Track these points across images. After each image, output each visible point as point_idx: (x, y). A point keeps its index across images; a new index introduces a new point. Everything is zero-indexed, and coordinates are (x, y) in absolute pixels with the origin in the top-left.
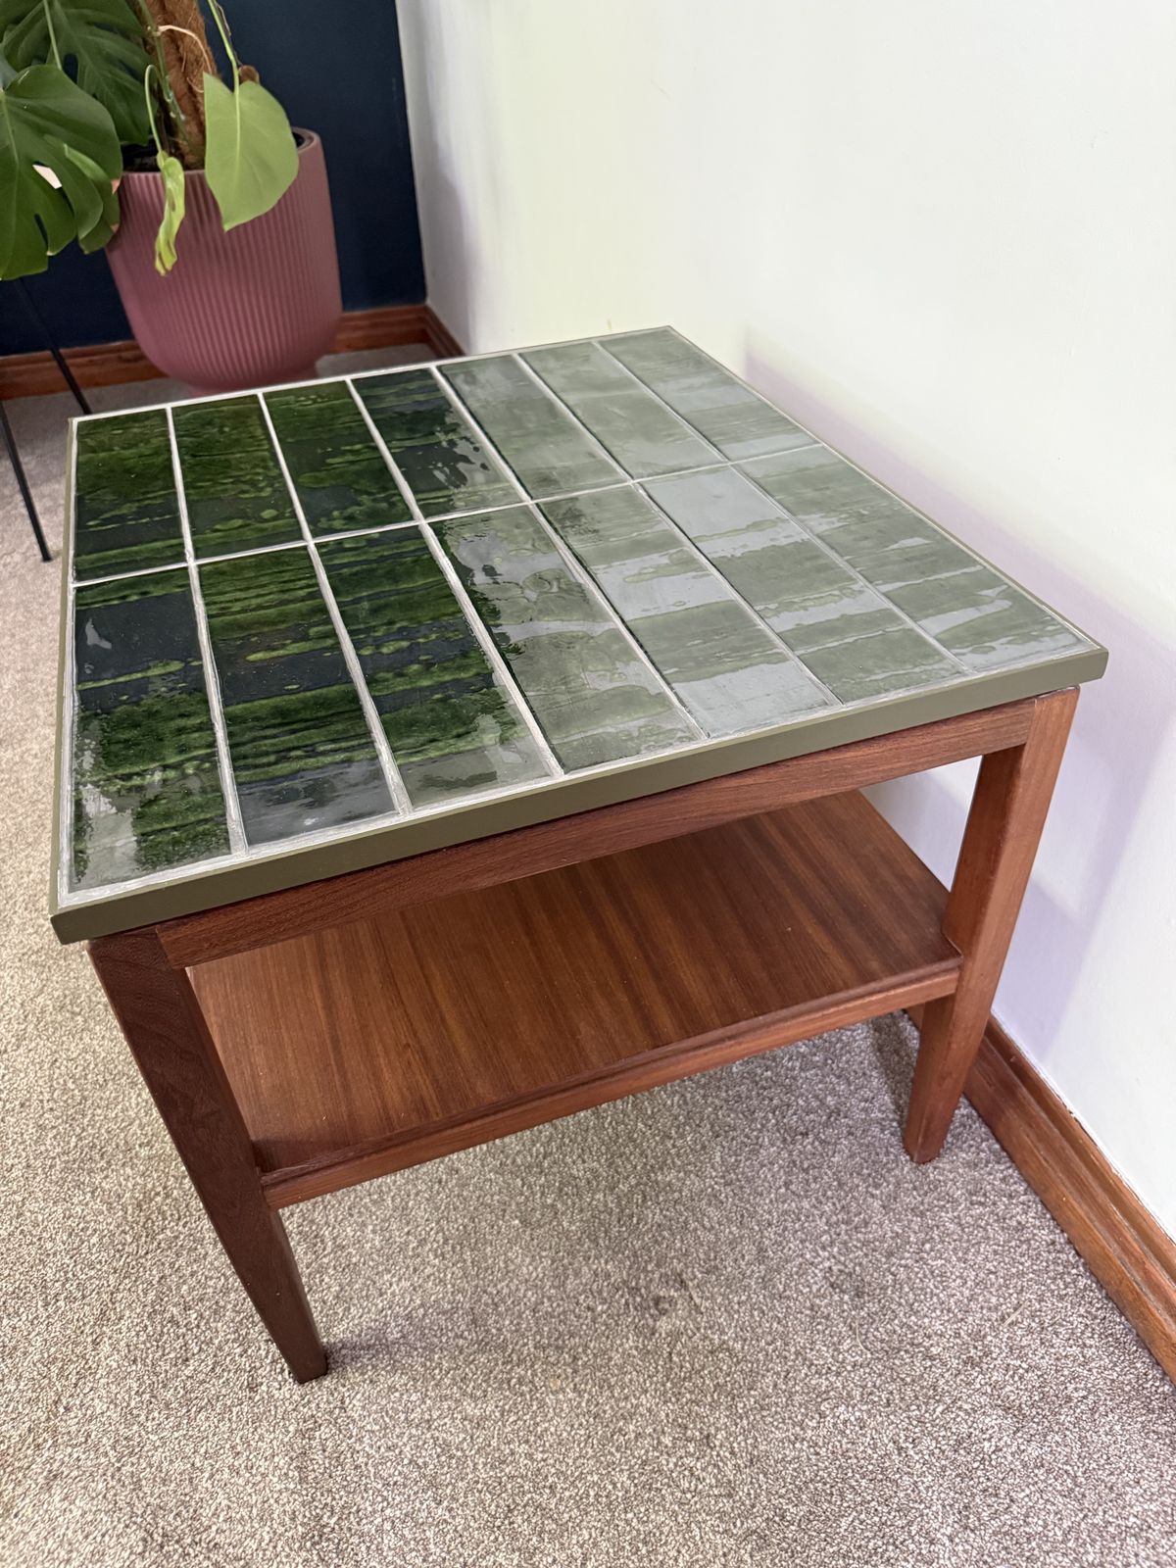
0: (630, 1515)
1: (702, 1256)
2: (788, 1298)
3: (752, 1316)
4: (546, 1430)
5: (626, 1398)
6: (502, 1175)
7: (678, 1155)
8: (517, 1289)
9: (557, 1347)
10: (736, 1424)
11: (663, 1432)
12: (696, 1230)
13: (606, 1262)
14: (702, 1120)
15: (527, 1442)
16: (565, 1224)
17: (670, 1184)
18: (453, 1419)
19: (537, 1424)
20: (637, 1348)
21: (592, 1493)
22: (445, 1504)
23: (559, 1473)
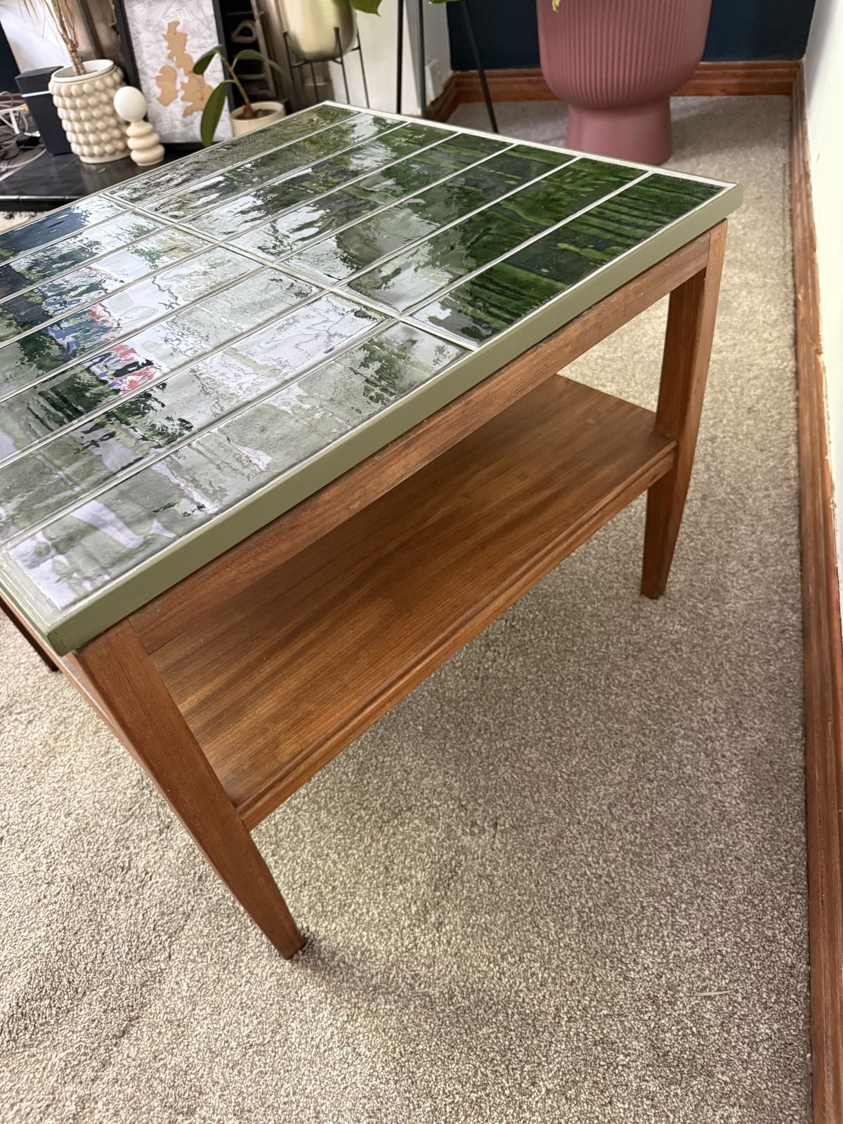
0: (365, 933)
1: (517, 815)
2: (554, 875)
3: (522, 871)
4: (353, 855)
5: (410, 868)
6: (432, 696)
7: (549, 745)
8: (395, 767)
9: (393, 812)
10: (463, 927)
11: (415, 903)
12: (526, 797)
13: (456, 781)
14: (582, 732)
15: (339, 854)
16: (448, 746)
17: (530, 760)
18: (311, 816)
19: (350, 848)
20: (438, 839)
21: (353, 907)
22: (276, 858)
23: (344, 883)
